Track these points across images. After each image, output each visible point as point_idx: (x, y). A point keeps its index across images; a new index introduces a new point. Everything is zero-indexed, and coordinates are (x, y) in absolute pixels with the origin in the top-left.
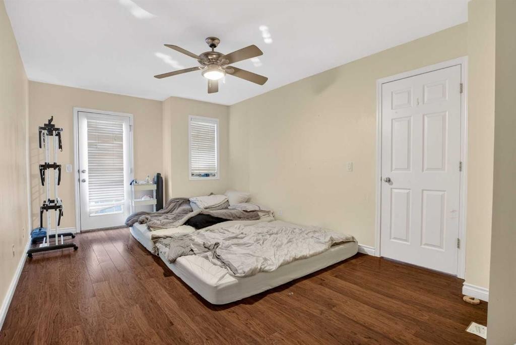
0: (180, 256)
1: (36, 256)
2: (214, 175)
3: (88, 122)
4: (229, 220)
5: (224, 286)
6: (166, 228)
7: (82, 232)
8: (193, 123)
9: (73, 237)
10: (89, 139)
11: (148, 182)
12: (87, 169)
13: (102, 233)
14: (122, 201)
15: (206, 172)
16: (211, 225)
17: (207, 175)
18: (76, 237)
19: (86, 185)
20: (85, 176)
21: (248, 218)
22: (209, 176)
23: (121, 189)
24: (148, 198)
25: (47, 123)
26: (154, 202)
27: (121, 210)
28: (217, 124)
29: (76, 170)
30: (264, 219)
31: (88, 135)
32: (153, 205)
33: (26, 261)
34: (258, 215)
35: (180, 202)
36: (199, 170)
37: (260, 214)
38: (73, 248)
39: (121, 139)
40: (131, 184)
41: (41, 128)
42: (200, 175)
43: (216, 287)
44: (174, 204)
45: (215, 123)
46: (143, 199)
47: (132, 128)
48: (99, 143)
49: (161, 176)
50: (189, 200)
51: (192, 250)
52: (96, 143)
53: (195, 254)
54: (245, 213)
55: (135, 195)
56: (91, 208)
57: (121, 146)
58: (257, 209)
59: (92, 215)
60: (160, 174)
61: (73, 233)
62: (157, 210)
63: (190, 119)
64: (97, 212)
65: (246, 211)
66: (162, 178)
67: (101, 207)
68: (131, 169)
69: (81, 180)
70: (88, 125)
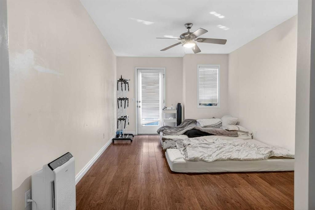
0: (169, 148)
1: (116, 142)
2: (217, 105)
3: (142, 75)
4: (213, 135)
5: (177, 162)
6: (172, 135)
7: (138, 135)
8: (201, 70)
9: (133, 136)
10: (142, 84)
11: (172, 109)
12: (141, 101)
13: (147, 136)
14: (159, 119)
15: (210, 102)
16: (200, 136)
17: (211, 105)
18: (134, 137)
19: (141, 109)
20: (140, 104)
21: (228, 135)
22: (212, 105)
23: (158, 112)
24: (172, 119)
25: (120, 78)
26: (175, 121)
27: (158, 125)
28: (218, 68)
29: (136, 100)
30: (241, 137)
31: (142, 81)
32: (175, 123)
33: (111, 143)
34: (237, 134)
35: (190, 122)
36: (205, 101)
37: (239, 133)
38: (130, 141)
39: (158, 83)
40: (163, 110)
41: (118, 81)
42: (206, 105)
43: (173, 162)
44: (186, 122)
45: (217, 68)
46: (169, 119)
47: (165, 76)
48: (147, 86)
49: (181, 105)
50: (196, 121)
51: (176, 146)
52: (145, 86)
53: (177, 148)
54: (226, 131)
55: (165, 116)
56: (143, 122)
57: (158, 87)
58: (237, 129)
59: (143, 126)
60: (180, 104)
61: (133, 134)
62: (177, 125)
63: (198, 67)
64: (145, 125)
65: (228, 130)
66: (181, 106)
67: (147, 122)
68: (164, 100)
69: (138, 106)
70: (142, 76)
